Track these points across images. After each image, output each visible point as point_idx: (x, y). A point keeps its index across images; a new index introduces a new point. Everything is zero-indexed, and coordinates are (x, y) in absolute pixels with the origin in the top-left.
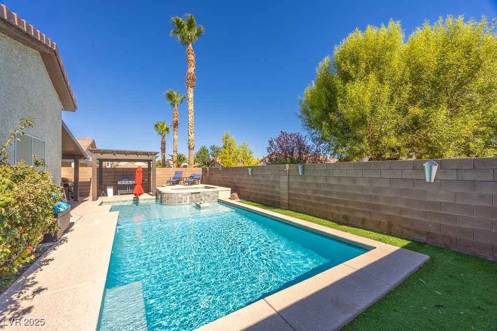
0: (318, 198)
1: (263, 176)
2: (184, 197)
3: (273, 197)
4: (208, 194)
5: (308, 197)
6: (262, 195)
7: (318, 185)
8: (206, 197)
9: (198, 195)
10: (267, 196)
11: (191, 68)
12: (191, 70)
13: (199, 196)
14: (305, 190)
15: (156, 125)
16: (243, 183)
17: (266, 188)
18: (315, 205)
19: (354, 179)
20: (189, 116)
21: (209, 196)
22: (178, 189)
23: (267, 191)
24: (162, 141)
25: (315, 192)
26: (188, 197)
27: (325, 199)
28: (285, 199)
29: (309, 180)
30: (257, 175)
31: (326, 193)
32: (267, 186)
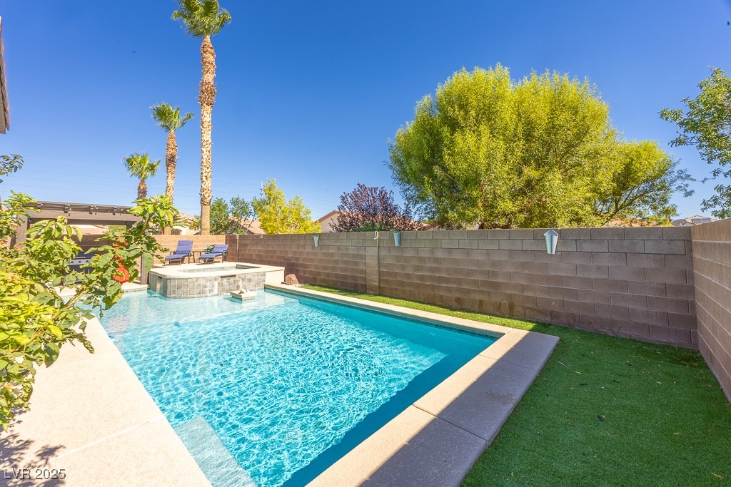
0: (422, 278)
1: (339, 248)
2: (208, 284)
3: (355, 278)
4: (248, 277)
5: (408, 276)
6: (336, 276)
7: (422, 259)
8: (246, 283)
9: (232, 280)
10: (345, 277)
11: (208, 74)
12: (209, 77)
13: (234, 281)
14: (403, 267)
15: (128, 160)
16: (304, 259)
17: (343, 266)
18: (418, 286)
19: (468, 251)
20: (204, 150)
21: (250, 280)
22: (190, 271)
23: (345, 270)
24: (139, 188)
25: (418, 268)
26: (216, 283)
27: (431, 278)
28: (374, 280)
29: (409, 254)
30: (328, 247)
31: (432, 270)
32: (345, 262)
